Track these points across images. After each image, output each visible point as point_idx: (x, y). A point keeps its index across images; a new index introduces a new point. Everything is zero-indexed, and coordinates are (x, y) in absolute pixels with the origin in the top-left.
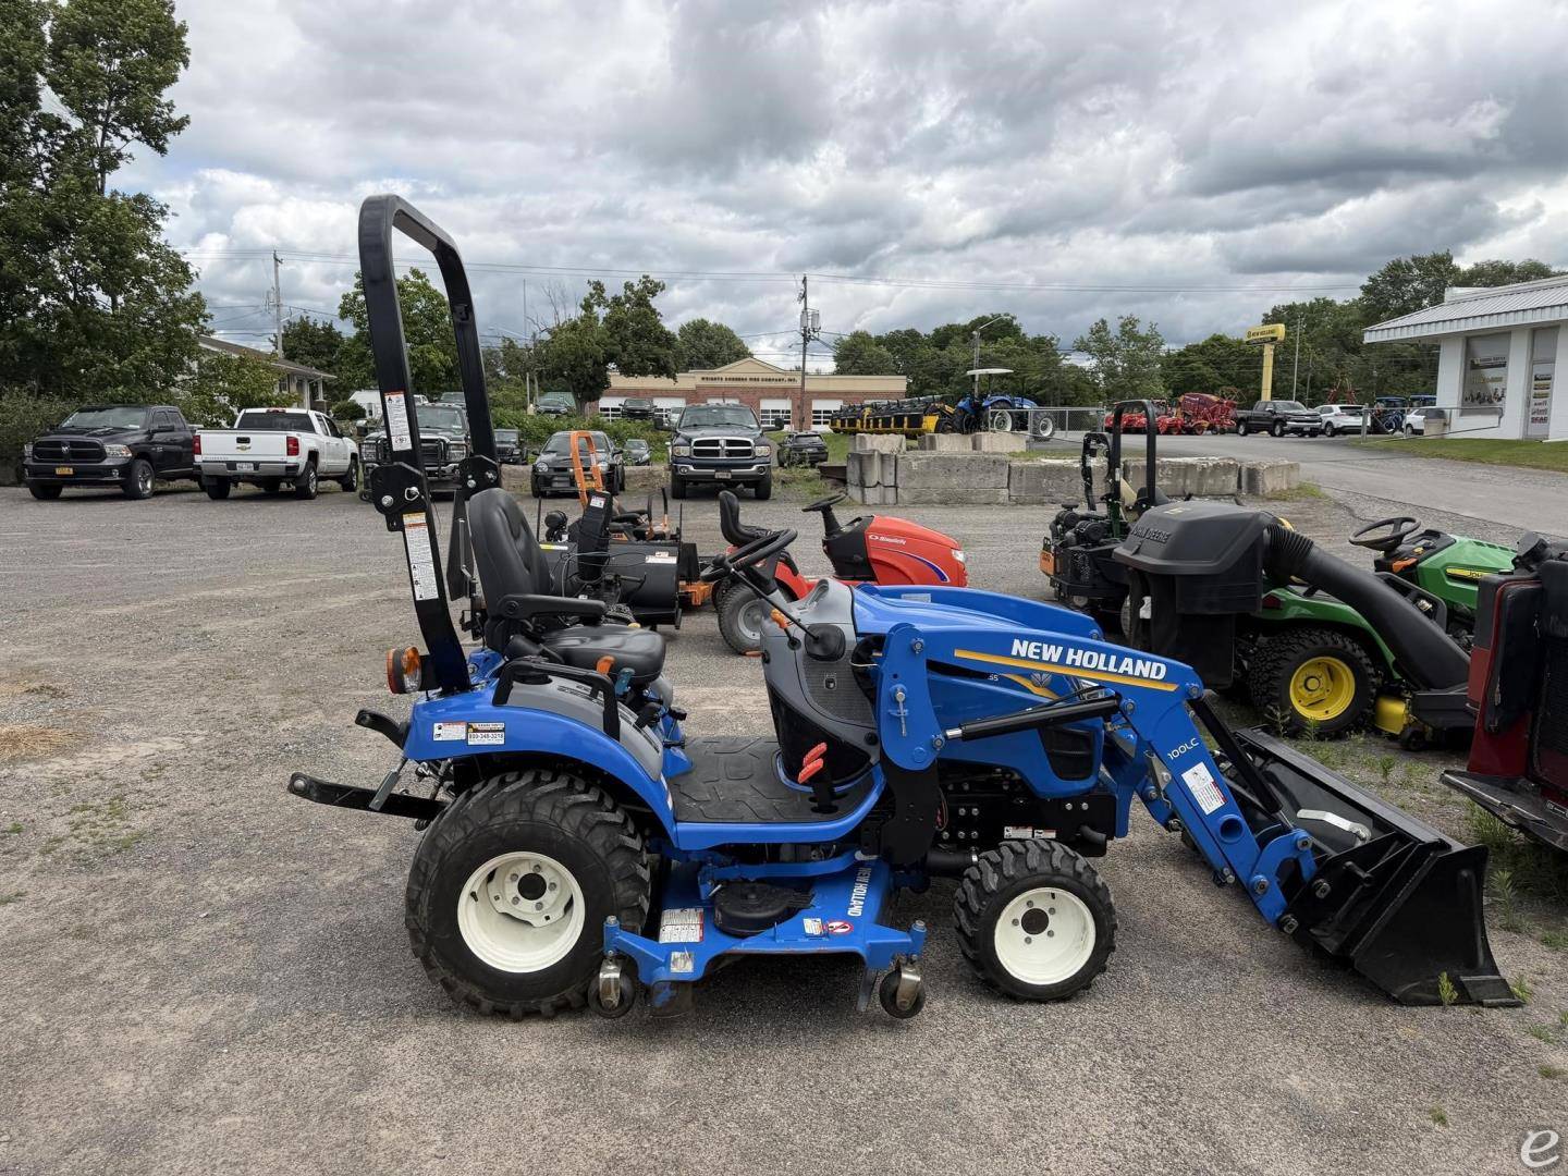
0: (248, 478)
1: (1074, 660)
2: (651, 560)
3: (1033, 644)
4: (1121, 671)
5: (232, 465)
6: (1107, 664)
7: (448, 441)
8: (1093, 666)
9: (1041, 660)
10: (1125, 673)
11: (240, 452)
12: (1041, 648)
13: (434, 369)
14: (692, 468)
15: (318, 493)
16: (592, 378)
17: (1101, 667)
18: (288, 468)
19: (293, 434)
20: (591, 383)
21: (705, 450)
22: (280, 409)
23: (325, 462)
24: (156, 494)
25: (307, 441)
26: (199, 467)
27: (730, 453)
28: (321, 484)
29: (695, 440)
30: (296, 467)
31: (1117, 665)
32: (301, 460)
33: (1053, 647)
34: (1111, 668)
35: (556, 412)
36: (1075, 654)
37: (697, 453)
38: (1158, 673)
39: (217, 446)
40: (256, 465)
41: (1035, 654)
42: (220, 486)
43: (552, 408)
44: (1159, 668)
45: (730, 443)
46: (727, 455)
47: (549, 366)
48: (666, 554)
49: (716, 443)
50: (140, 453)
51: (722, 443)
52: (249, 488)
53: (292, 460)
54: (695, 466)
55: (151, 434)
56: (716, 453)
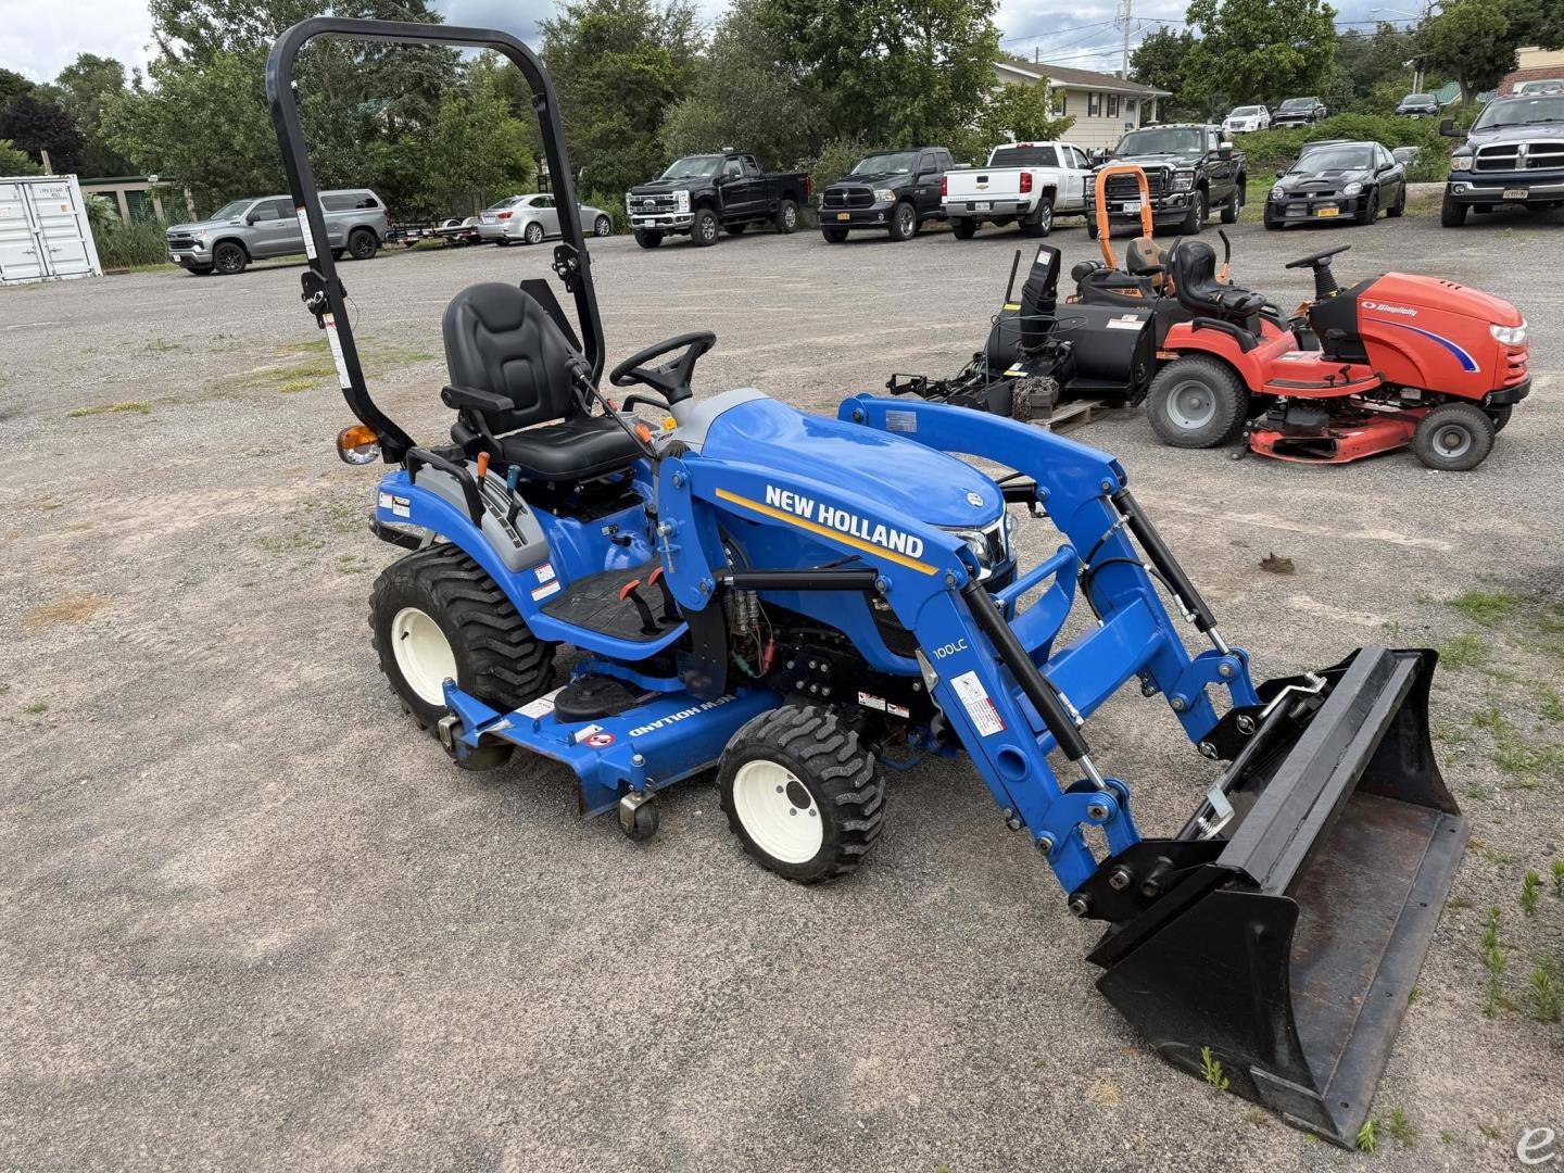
0: (987, 217)
1: (826, 519)
2: (1113, 324)
3: (785, 494)
4: (875, 540)
5: (971, 205)
6: (859, 529)
7: (1172, 168)
8: (845, 528)
9: (793, 513)
10: (879, 544)
11: (979, 191)
12: (793, 498)
13: (1282, 72)
14: (1470, 186)
15: (1054, 229)
17: (853, 531)
18: (1019, 206)
19: (1027, 170)
21: (1495, 161)
22: (1028, 144)
23: (1063, 197)
24: (917, 234)
25: (1042, 176)
26: (944, 208)
27: (1535, 163)
28: (1058, 220)
29: (1481, 148)
30: (1027, 205)
31: (871, 532)
32: (1034, 197)
33: (804, 500)
34: (864, 535)
35: (1421, 111)
36: (827, 511)
37: (1481, 165)
38: (914, 550)
39: (961, 187)
40: (992, 203)
41: (788, 504)
42: (966, 226)
43: (1416, 107)
44: (915, 544)
45: (1534, 148)
46: (1528, 166)
47: (1433, 52)
48: (1133, 318)
49: (1513, 149)
50: (904, 196)
51: (1523, 149)
52: (989, 228)
53: (1024, 197)
54: (1476, 183)
55: (916, 177)
56: (1512, 163)
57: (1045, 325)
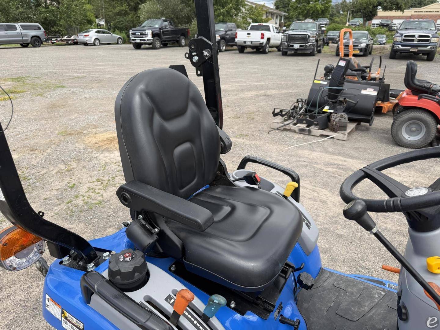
0: (250, 46)
2: (363, 92)
5: (245, 42)
7: (309, 35)
11: (248, 38)
14: (400, 47)
15: (269, 52)
16: (371, 12)
18: (260, 44)
19: (263, 32)
20: (370, 14)
21: (408, 39)
22: (261, 24)
23: (272, 42)
24: (226, 50)
25: (267, 34)
26: (236, 43)
27: (419, 41)
28: (270, 49)
29: (404, 35)
30: (262, 43)
32: (264, 41)
35: (355, 25)
37: (404, 40)
39: (242, 36)
40: (252, 42)
42: (242, 49)
43: (354, 23)
45: (420, 36)
48: (372, 90)
49: (414, 36)
50: (223, 38)
51: (417, 36)
52: (249, 50)
53: (262, 41)
54: (402, 46)
55: (226, 32)
56: (413, 40)
57: (339, 91)
